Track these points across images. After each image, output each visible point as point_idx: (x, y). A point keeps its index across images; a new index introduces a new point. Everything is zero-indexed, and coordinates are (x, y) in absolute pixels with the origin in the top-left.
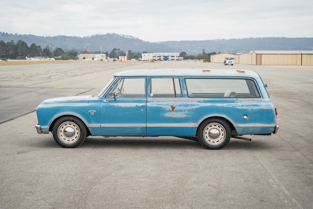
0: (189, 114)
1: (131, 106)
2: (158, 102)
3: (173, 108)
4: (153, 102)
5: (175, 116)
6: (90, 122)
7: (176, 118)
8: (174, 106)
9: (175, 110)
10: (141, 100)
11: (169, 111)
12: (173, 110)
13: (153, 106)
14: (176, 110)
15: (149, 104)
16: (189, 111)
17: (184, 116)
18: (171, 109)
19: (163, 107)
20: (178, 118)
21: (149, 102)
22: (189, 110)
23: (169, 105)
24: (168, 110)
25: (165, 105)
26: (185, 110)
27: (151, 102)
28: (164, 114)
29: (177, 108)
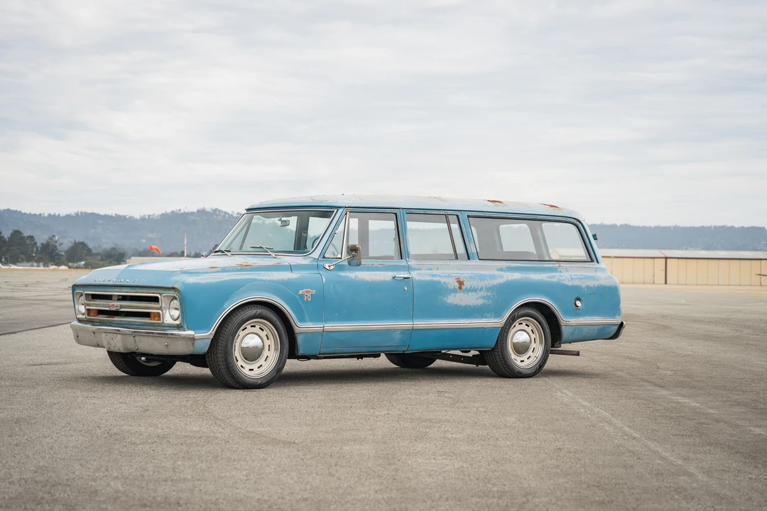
0: (488, 298)
1: (382, 279)
2: (430, 269)
3: (461, 283)
4: (420, 269)
5: (463, 303)
6: (302, 320)
7: (465, 306)
8: (462, 280)
9: (464, 287)
10: (397, 266)
11: (454, 291)
12: (460, 288)
13: (423, 279)
14: (467, 288)
15: (415, 275)
16: (488, 292)
17: (480, 302)
18: (457, 285)
19: (442, 280)
20: (469, 306)
21: (414, 269)
22: (488, 289)
23: (452, 277)
24: (452, 287)
25: (446, 277)
26: (481, 289)
27: (417, 270)
28: (446, 298)
29: (467, 285)
